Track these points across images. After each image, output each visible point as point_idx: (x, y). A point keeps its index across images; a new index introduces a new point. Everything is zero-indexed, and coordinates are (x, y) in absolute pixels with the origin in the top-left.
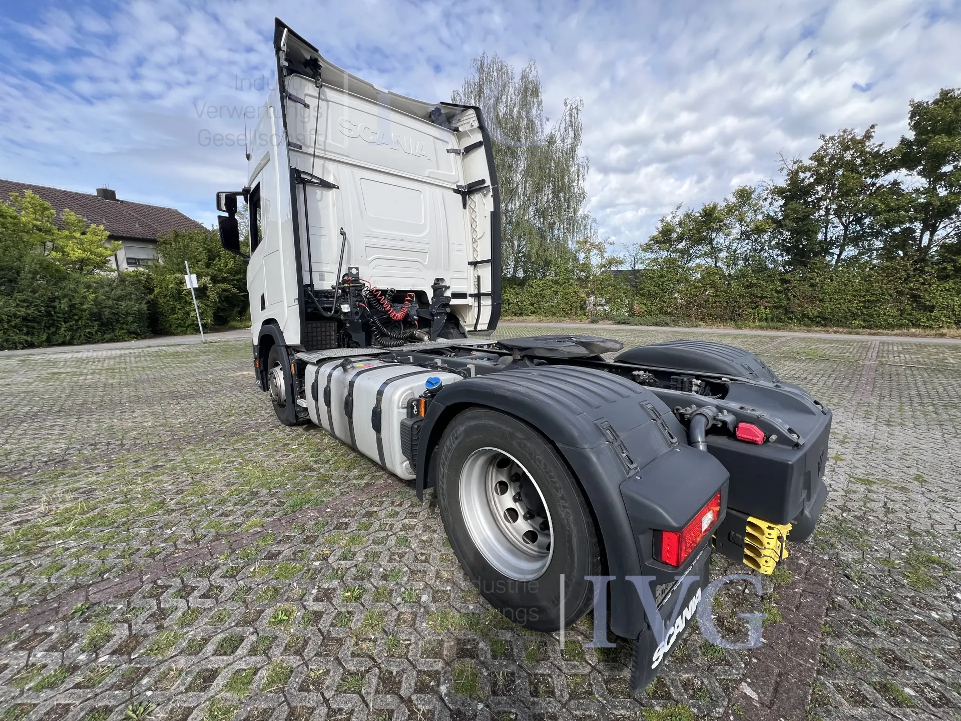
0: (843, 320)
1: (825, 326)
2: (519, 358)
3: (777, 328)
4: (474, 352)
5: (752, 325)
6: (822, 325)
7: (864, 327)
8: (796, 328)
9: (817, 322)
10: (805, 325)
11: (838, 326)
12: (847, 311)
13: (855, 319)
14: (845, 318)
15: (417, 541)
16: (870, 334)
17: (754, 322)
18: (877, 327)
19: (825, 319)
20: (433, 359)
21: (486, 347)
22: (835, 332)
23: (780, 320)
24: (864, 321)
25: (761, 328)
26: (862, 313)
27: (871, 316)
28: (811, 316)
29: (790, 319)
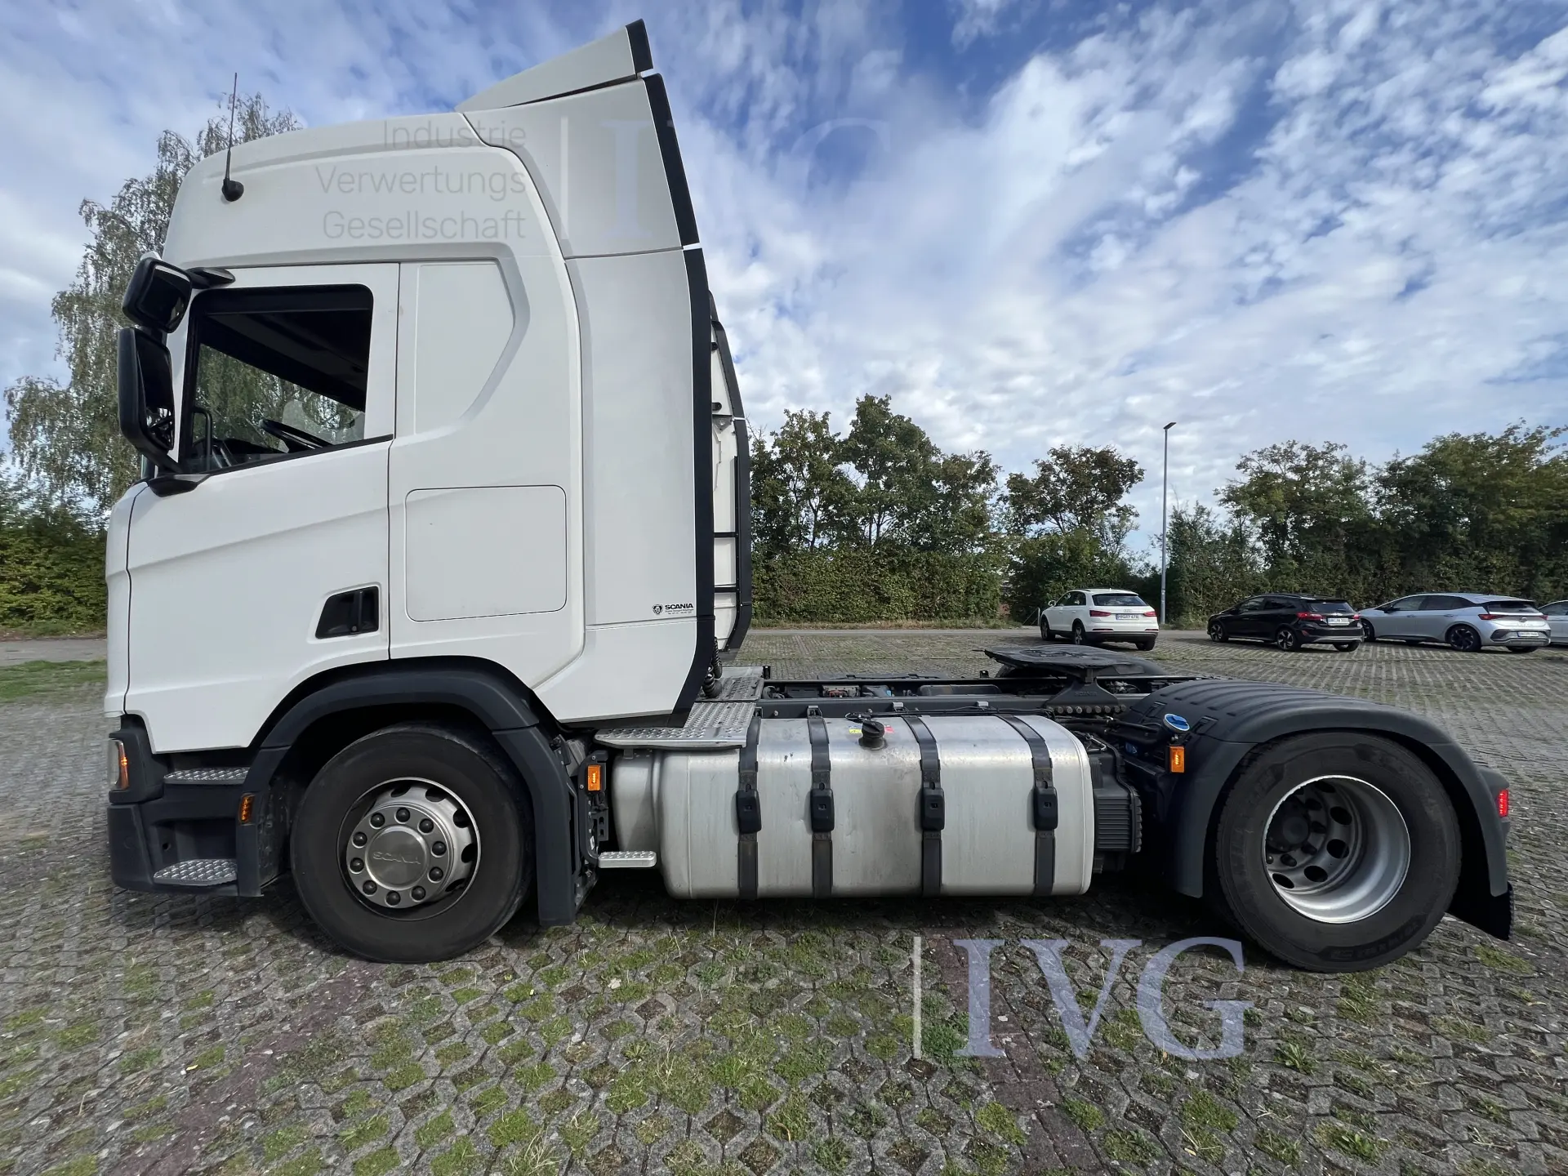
0: (826, 614)
1: (811, 621)
11: (822, 620)
12: (828, 603)
13: (836, 613)
14: (828, 611)
19: (810, 613)
22: (823, 627)
23: (769, 616)
24: (843, 614)
26: (840, 606)
27: (847, 608)
28: (798, 609)
29: (779, 613)
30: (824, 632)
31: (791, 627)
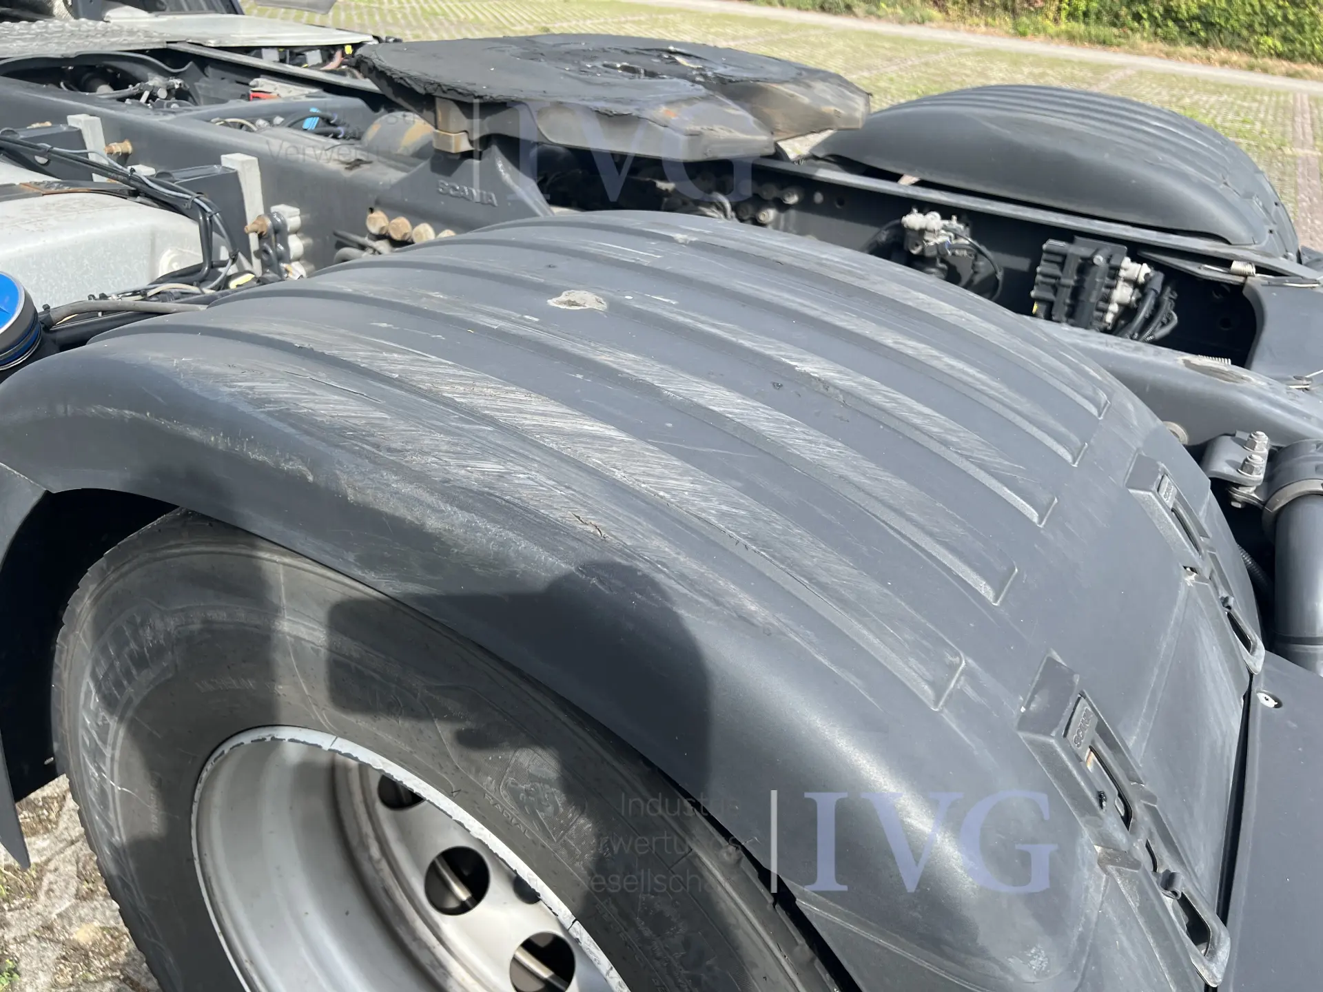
0: (1245, 33)
1: (1205, 44)
2: (465, 146)
3: (1104, 42)
4: (263, 83)
5: (1052, 28)
6: (1199, 42)
7: (1279, 55)
8: (1145, 46)
9: (1192, 34)
10: (1165, 39)
11: (1230, 47)
12: (1258, 8)
13: (1267, 34)
14: (1250, 27)
15: (53, 953)
16: (1289, 75)
17: (1056, 21)
18: (1303, 55)
19: (1208, 25)
20: (59, 116)
21: (314, 57)
22: (1223, 63)
23: (1116, 21)
24: (1285, 39)
25: (1072, 38)
26: (1285, 17)
27: (1300, 27)
28: (1184, 14)
29: (1137, 17)
30: (1225, 74)
31: (1150, 53)
